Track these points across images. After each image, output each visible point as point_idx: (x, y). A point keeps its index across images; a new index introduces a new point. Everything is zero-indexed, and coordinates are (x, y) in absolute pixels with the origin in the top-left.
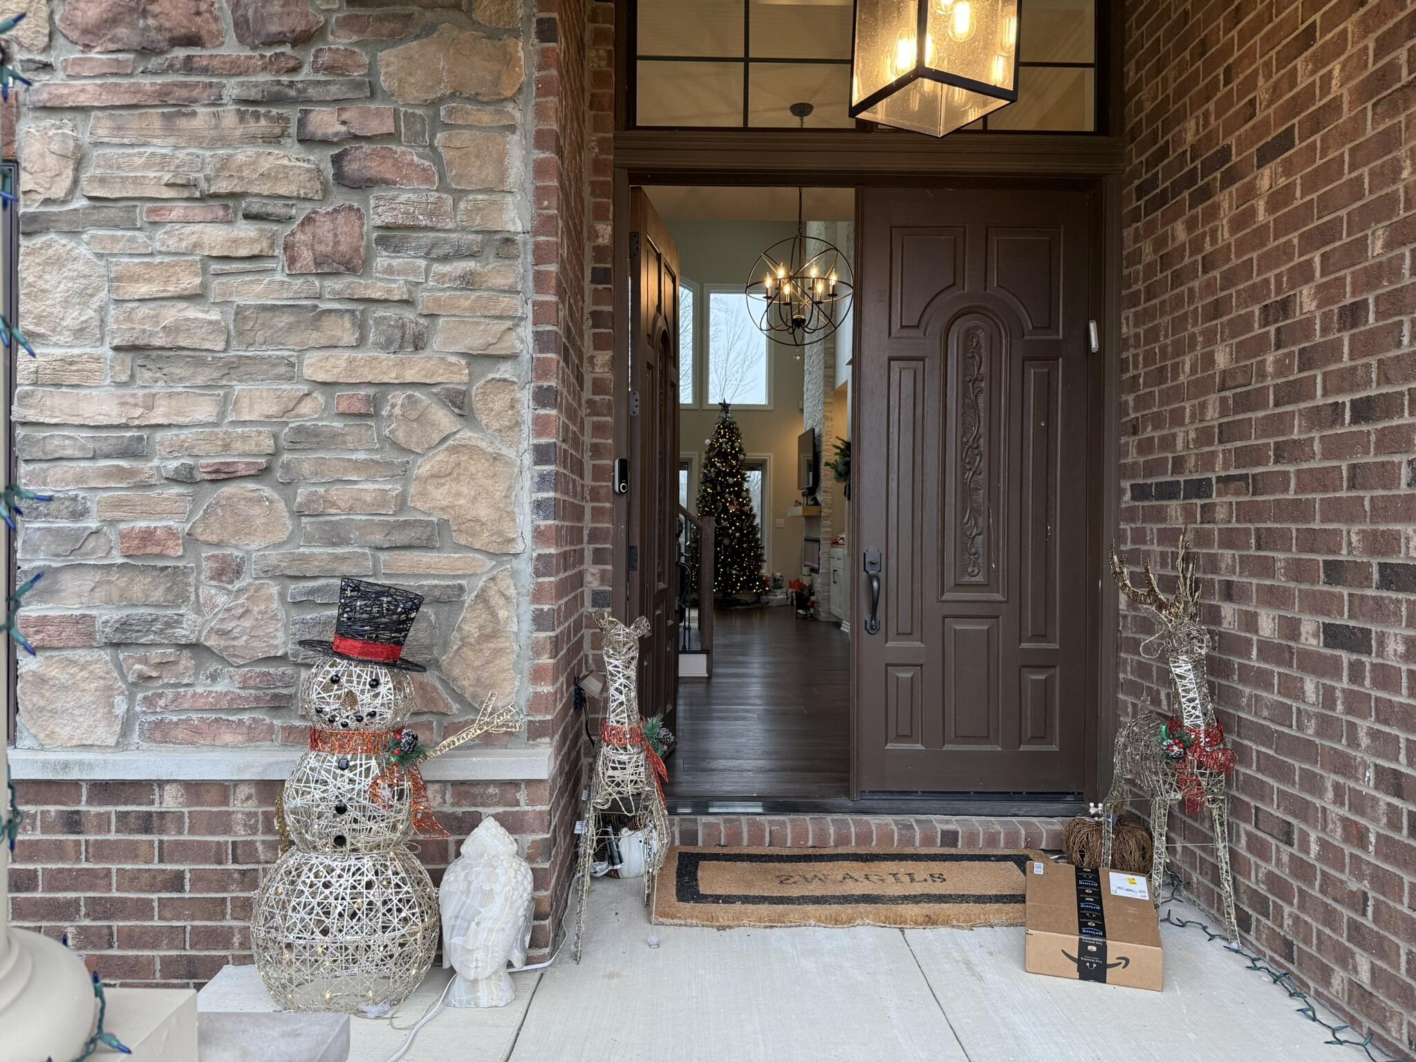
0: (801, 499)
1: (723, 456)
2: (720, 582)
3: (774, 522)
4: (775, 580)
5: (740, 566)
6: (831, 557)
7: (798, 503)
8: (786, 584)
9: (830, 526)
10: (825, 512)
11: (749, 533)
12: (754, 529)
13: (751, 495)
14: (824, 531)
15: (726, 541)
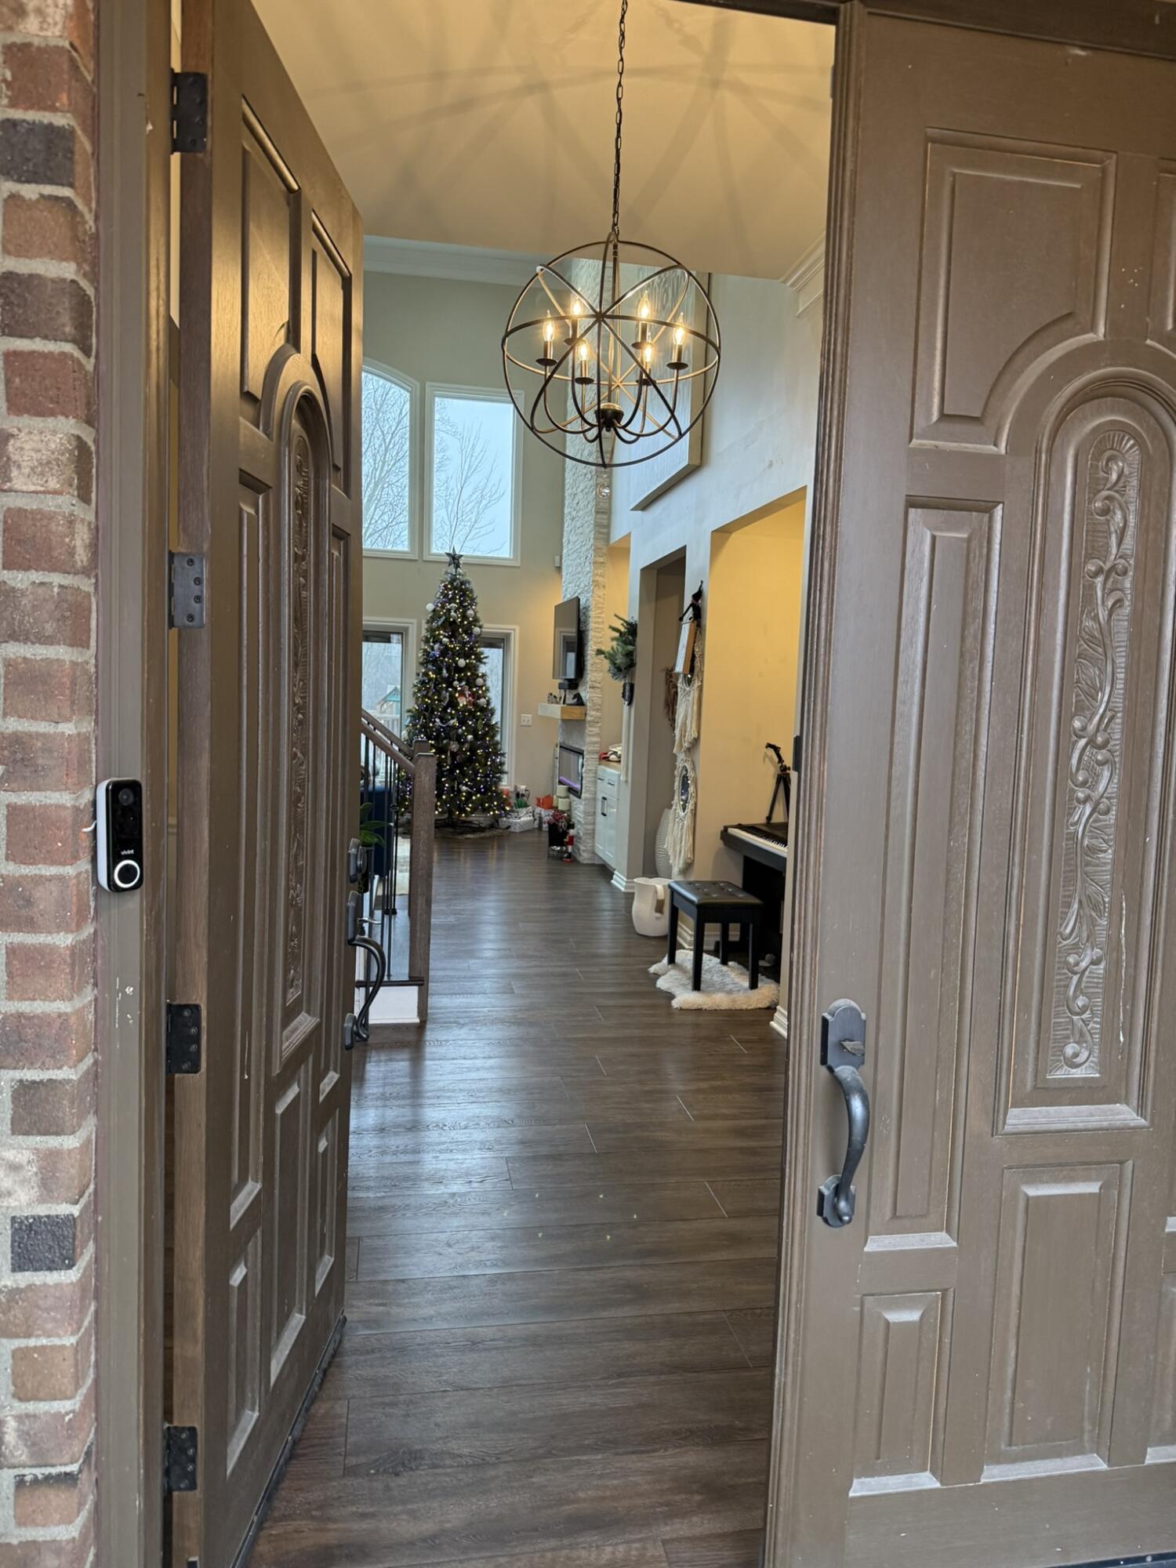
0: (557, 692)
1: (451, 627)
2: (444, 803)
3: (519, 718)
4: (518, 795)
5: (473, 780)
6: (597, 779)
7: (553, 699)
8: (532, 801)
9: (598, 735)
10: (592, 715)
11: (486, 734)
12: (491, 730)
13: (489, 683)
14: (590, 742)
15: (454, 747)
